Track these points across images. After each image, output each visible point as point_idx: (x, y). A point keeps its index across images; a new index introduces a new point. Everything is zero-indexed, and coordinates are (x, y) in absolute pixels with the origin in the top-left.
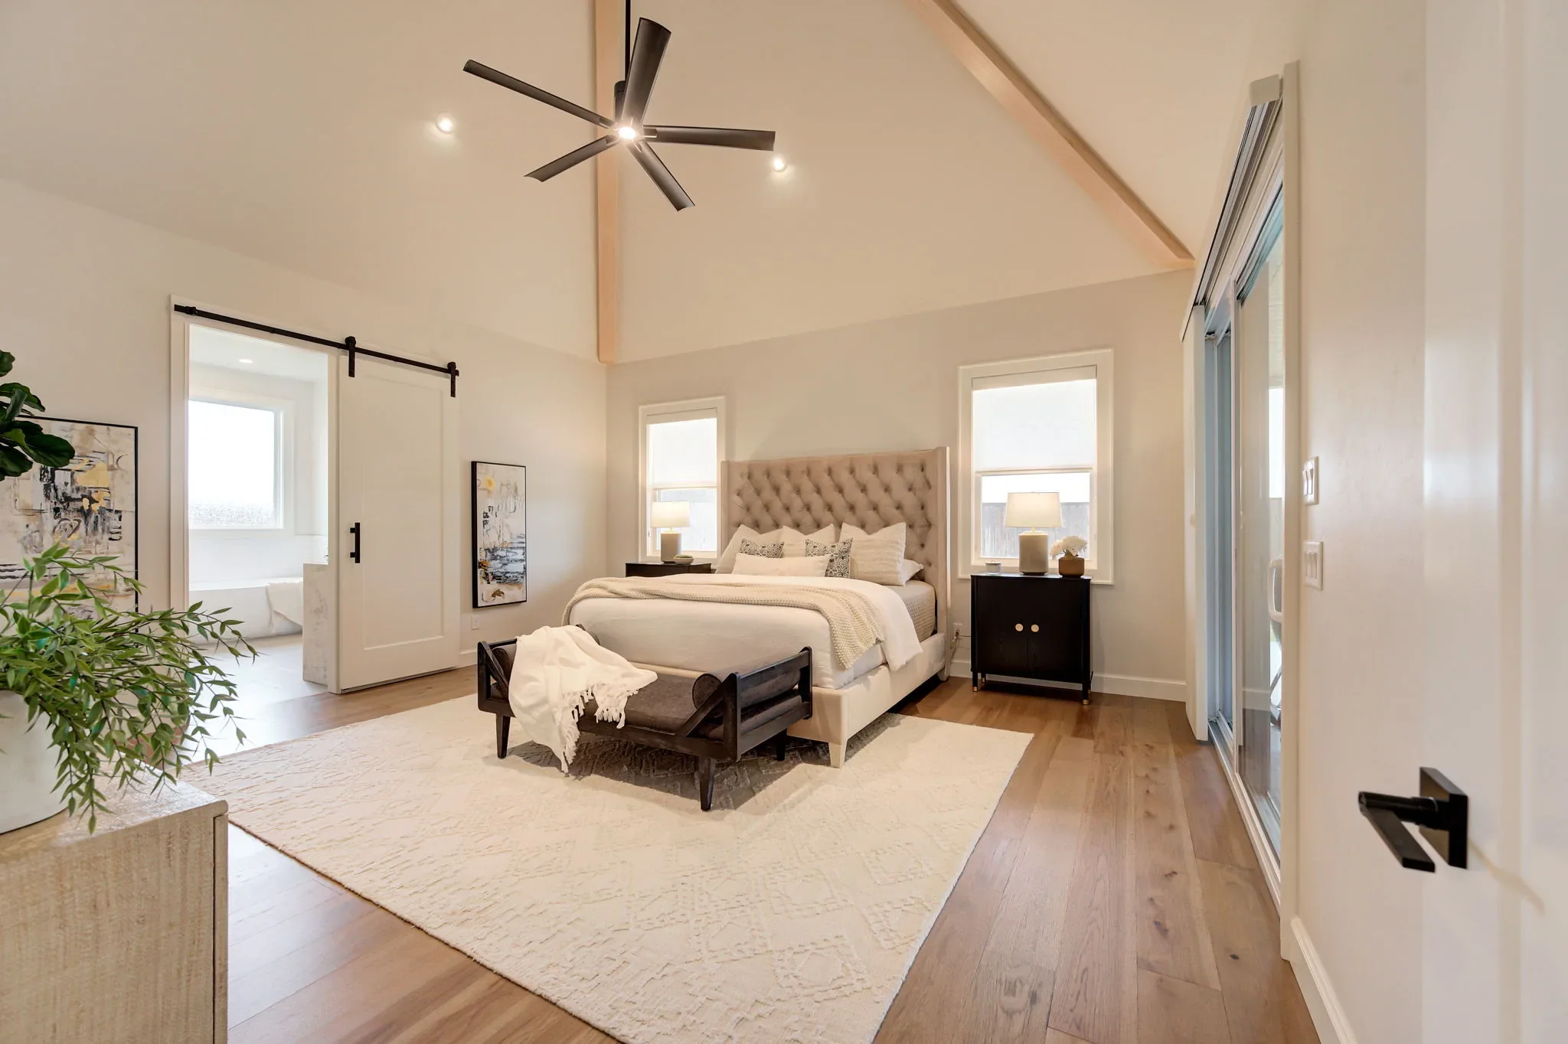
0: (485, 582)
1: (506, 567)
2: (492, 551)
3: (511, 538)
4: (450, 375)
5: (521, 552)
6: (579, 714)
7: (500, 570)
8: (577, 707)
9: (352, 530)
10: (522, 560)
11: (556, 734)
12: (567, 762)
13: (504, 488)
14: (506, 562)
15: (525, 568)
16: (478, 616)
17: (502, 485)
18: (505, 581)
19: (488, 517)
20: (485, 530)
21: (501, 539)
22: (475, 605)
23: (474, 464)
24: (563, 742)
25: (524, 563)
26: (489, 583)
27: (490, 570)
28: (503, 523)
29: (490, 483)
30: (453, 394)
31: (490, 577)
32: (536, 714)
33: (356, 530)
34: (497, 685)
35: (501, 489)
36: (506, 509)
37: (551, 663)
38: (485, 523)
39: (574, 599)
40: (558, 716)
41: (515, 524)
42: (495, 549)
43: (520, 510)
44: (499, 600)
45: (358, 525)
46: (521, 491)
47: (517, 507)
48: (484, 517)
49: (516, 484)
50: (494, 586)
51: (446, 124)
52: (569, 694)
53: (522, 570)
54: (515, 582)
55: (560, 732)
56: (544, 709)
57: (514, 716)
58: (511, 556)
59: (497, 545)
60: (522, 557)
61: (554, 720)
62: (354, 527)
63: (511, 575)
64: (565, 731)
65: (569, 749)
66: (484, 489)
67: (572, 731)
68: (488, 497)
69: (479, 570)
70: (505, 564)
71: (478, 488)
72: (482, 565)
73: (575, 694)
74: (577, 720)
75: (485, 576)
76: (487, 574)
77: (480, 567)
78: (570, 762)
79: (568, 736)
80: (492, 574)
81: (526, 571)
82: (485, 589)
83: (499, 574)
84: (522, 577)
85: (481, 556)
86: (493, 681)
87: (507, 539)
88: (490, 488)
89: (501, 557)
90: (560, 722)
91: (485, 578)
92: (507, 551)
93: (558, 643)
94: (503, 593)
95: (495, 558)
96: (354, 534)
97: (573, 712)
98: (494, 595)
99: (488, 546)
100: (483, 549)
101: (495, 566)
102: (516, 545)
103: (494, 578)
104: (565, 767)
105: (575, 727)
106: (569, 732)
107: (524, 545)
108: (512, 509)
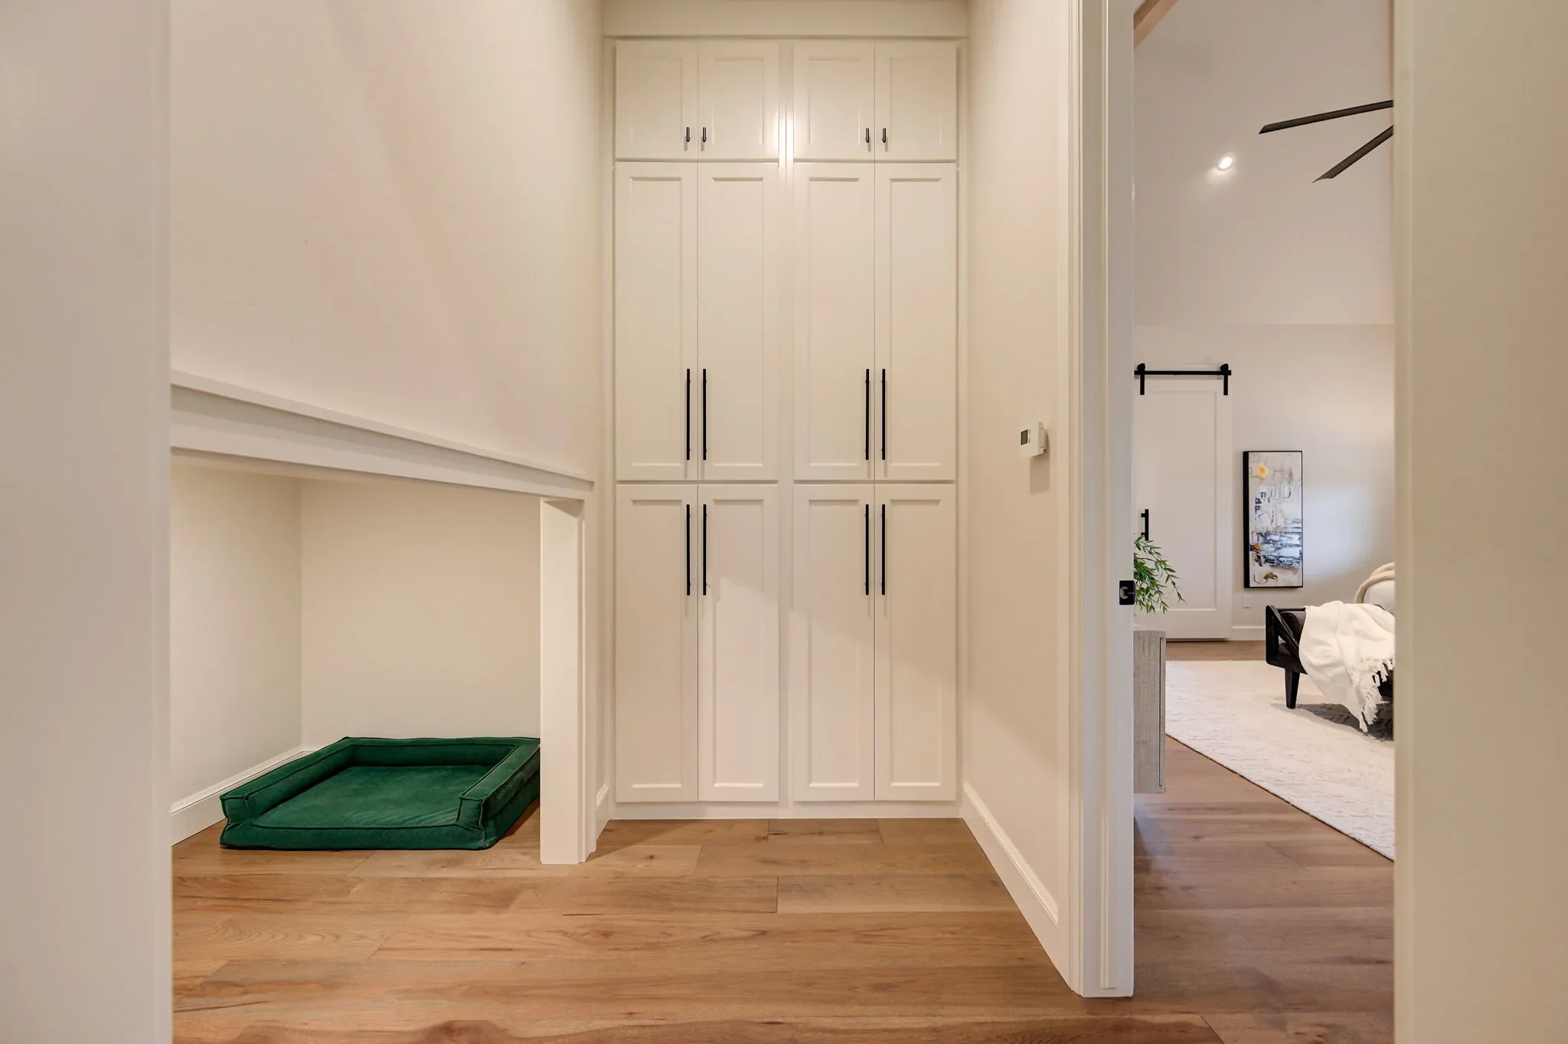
0: (1257, 564)
1: (1280, 551)
2: (1265, 536)
3: (1285, 523)
4: (1223, 376)
5: (1297, 537)
6: (1381, 680)
7: (1273, 554)
8: (1379, 673)
9: (1143, 515)
10: (1298, 546)
11: (1352, 693)
12: (1366, 722)
13: (1278, 474)
14: (1280, 546)
15: (1301, 554)
16: (1248, 595)
17: (1275, 471)
18: (1279, 564)
19: (1260, 502)
20: (1257, 515)
21: (1274, 524)
22: (1247, 584)
23: (1246, 455)
24: (1362, 701)
25: (1301, 548)
26: (1261, 565)
27: (1262, 554)
28: (1276, 508)
29: (1262, 470)
30: (1226, 393)
31: (1263, 560)
32: (1330, 673)
33: (1146, 515)
34: (1287, 645)
35: (1274, 475)
36: (1280, 494)
37: (1344, 633)
38: (1258, 508)
39: (1368, 581)
40: (1356, 678)
41: (1290, 509)
42: (1268, 534)
43: (1296, 495)
44: (1271, 583)
45: (1147, 511)
46: (1297, 475)
47: (1292, 492)
48: (1256, 503)
49: (1290, 469)
50: (1267, 568)
51: (1226, 162)
52: (1368, 660)
53: (1297, 555)
54: (1289, 567)
55: (1358, 692)
56: (1339, 670)
57: (1305, 673)
58: (1285, 540)
59: (1271, 529)
60: (1298, 543)
61: (1351, 681)
62: (1144, 512)
63: (1286, 560)
64: (1364, 692)
65: (1369, 709)
66: (1256, 477)
67: (1372, 693)
68: (1261, 483)
69: (1251, 553)
70: (1279, 549)
71: (1250, 476)
72: (1253, 548)
73: (1376, 660)
74: (1379, 685)
75: (1257, 558)
76: (1259, 557)
77: (1252, 550)
78: (1370, 722)
79: (1367, 697)
80: (1265, 557)
81: (1302, 557)
82: (1257, 571)
83: (1272, 558)
84: (1298, 562)
85: (1253, 539)
86: (1281, 640)
87: (1281, 523)
88: (1263, 476)
89: (1274, 541)
90: (1359, 683)
91: (1256, 561)
92: (1281, 536)
93: (1353, 617)
94: (1276, 577)
95: (1268, 543)
96: (1144, 518)
97: (1374, 677)
98: (1266, 577)
99: (1261, 530)
100: (1255, 534)
101: (1267, 550)
102: (1290, 530)
103: (1266, 561)
104: (1363, 726)
105: (1377, 692)
106: (1368, 693)
107: (1300, 530)
108: (1287, 495)
